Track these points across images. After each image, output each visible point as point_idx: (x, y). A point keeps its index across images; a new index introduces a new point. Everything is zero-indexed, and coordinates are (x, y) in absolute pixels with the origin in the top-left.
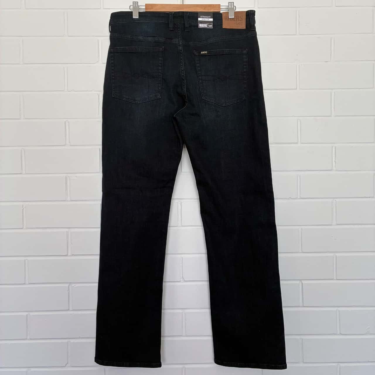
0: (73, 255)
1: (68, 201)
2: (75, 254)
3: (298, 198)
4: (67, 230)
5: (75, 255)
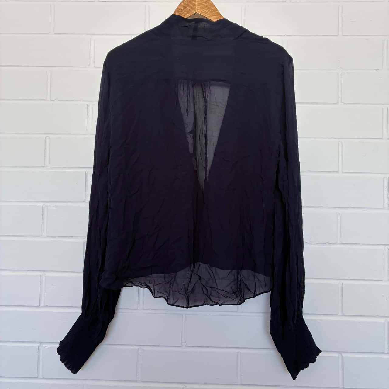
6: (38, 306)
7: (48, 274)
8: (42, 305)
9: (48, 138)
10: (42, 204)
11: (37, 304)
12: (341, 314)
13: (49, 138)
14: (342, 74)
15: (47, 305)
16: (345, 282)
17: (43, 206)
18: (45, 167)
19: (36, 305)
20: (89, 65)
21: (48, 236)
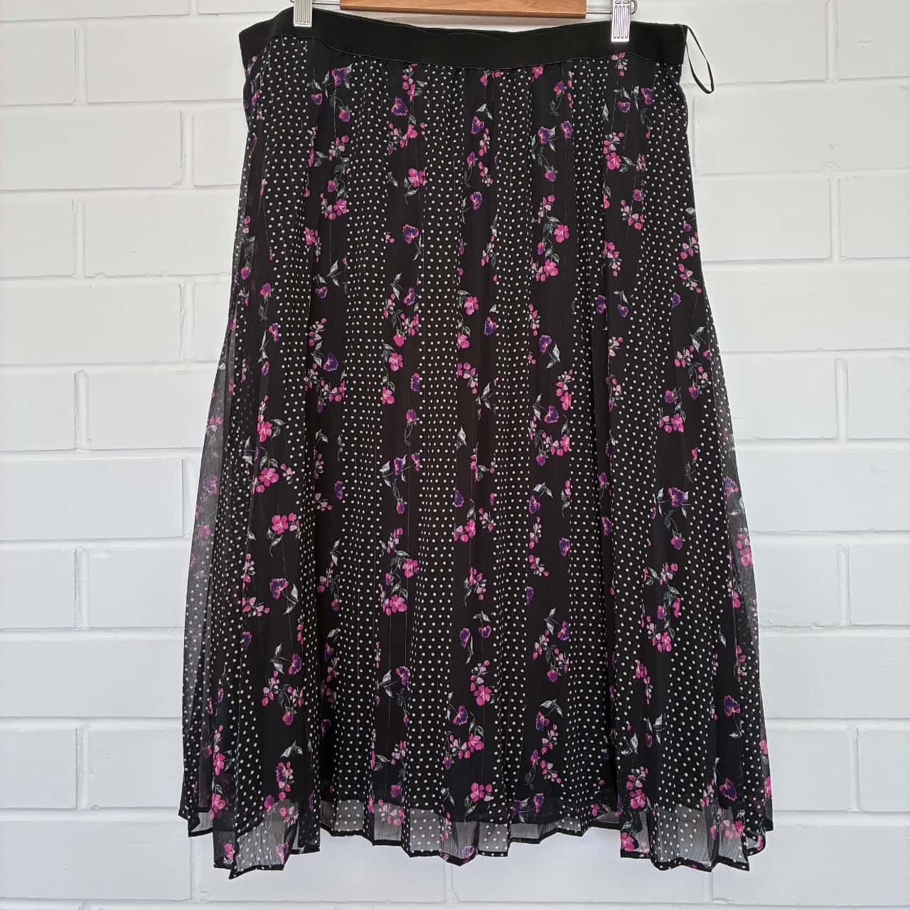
0: (94, 808)
1: (80, 630)
2: (101, 806)
3: (843, 624)
4: (78, 724)
5: (101, 809)
6: (74, 809)
7: (95, 726)
8: (84, 803)
9: (82, 374)
10: (72, 546)
11: (72, 804)
12: (855, 809)
13: (86, 375)
14: (839, 180)
15: (95, 803)
16: (863, 726)
17: (76, 551)
18: (78, 451)
19: (69, 807)
20: (179, 183)
21: (92, 629)
